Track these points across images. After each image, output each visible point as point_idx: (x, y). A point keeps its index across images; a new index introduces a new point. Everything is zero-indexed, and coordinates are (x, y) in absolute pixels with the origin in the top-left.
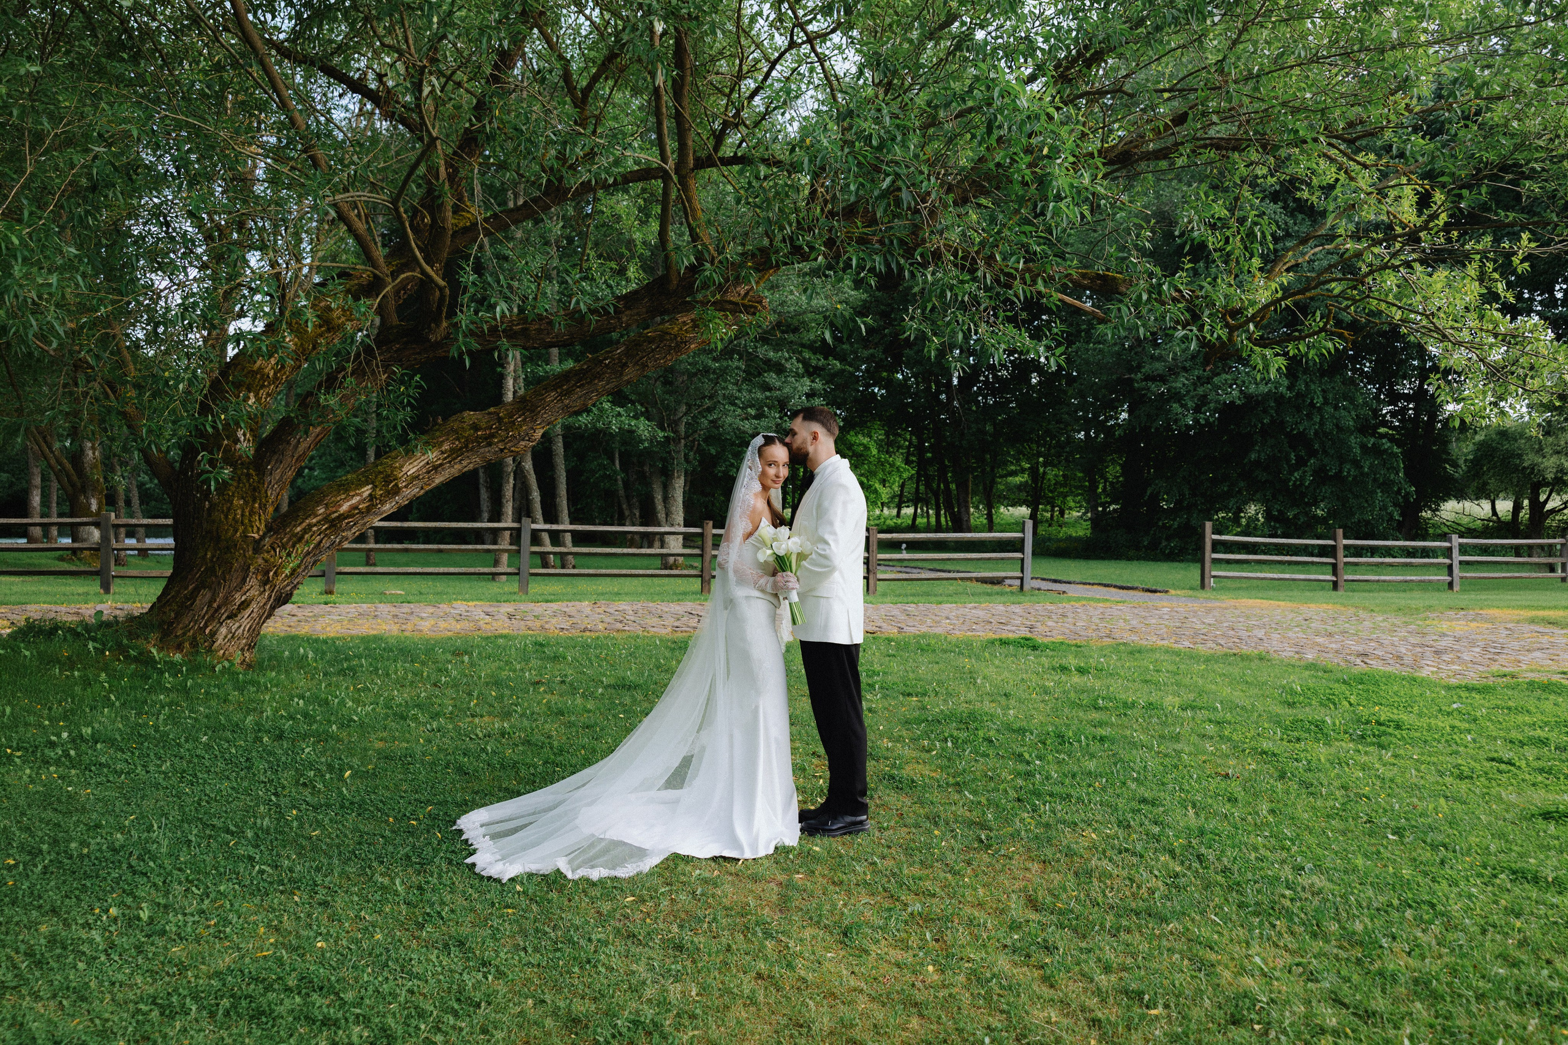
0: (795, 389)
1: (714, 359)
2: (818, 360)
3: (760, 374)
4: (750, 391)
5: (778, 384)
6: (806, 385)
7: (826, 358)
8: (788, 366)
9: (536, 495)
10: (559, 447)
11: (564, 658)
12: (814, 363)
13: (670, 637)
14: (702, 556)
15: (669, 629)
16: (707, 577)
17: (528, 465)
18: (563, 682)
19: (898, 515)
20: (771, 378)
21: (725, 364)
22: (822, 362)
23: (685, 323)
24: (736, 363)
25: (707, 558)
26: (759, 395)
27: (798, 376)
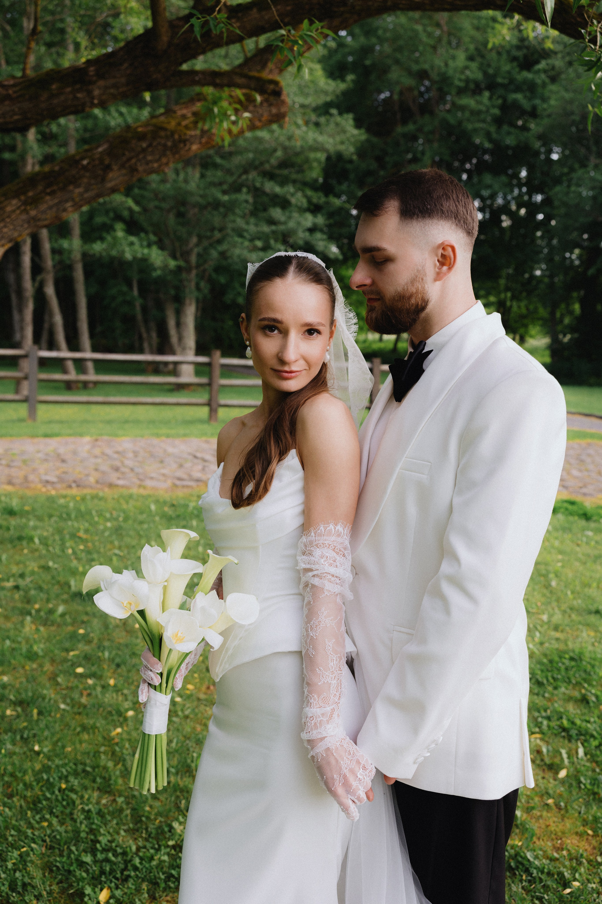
0: (299, 223)
1: (224, 192)
2: (318, 198)
3: (265, 210)
4: (256, 225)
5: (283, 219)
6: (309, 220)
7: (326, 195)
8: (293, 200)
9: (58, 319)
10: (79, 274)
11: (31, 539)
12: (315, 200)
13: (167, 497)
14: (210, 384)
15: (169, 483)
16: (214, 405)
17: (50, 290)
18: (17, 588)
19: (381, 340)
20: (277, 213)
21: (234, 196)
22: (323, 200)
23: (184, 117)
24: (244, 196)
25: (215, 387)
26: (266, 229)
27: (302, 210)
